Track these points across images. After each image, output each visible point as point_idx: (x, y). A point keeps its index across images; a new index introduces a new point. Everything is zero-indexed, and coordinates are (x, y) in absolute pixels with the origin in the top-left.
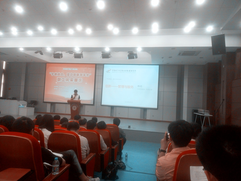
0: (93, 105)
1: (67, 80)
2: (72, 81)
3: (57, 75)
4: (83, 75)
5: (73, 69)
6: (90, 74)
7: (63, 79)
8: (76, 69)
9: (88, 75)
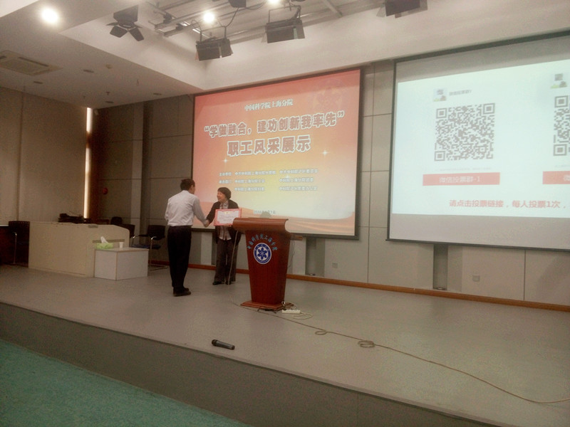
0: (356, 238)
1: (260, 147)
2: (274, 147)
3: (227, 133)
4: (312, 124)
5: (279, 104)
6: (339, 115)
7: (246, 144)
8: (288, 102)
9: (330, 118)
